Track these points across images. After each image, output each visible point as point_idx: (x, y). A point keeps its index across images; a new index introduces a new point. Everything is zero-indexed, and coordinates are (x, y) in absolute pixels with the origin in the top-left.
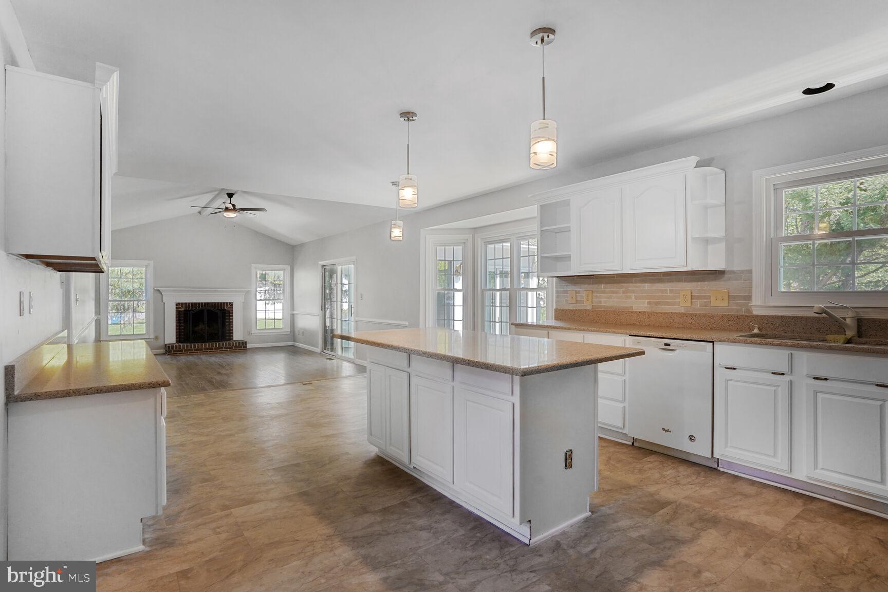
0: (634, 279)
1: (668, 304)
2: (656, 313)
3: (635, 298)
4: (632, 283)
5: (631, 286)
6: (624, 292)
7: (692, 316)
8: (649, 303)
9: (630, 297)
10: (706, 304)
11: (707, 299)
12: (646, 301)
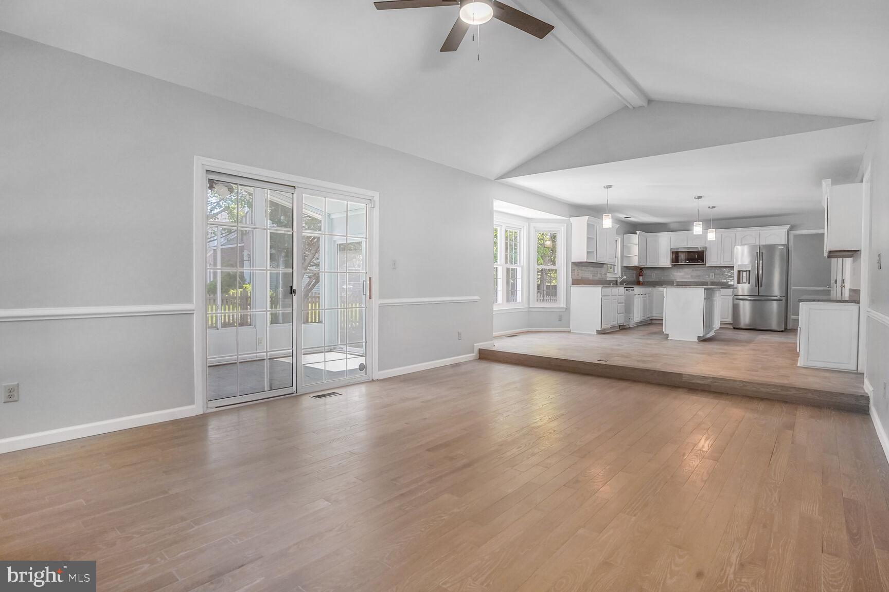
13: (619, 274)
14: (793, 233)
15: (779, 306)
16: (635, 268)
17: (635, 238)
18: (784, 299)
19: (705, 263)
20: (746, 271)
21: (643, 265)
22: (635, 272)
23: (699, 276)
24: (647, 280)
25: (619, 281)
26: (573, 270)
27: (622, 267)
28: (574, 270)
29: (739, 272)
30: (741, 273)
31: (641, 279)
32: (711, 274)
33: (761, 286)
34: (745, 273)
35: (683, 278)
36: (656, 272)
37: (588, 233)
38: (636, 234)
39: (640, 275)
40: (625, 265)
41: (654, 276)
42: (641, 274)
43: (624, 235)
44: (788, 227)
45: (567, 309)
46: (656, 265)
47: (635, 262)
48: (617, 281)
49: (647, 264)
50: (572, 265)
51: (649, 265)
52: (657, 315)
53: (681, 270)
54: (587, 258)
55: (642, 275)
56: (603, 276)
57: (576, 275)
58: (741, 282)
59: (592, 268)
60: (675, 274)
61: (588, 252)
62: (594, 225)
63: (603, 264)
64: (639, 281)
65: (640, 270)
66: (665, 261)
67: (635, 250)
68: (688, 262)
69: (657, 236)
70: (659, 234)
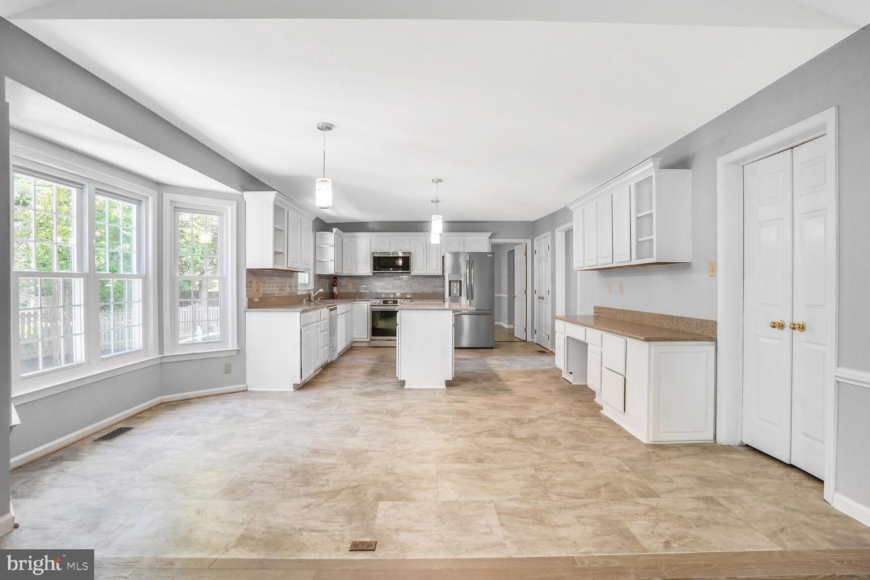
10: (290, 290)
13: (312, 287)
16: (328, 277)
17: (330, 238)
19: (410, 271)
20: (457, 281)
21: (339, 272)
22: (328, 281)
23: (402, 286)
24: (342, 291)
25: (313, 295)
26: (249, 283)
27: (315, 275)
28: (251, 282)
29: (450, 282)
30: (452, 283)
31: (335, 290)
32: (417, 284)
33: (472, 299)
34: (455, 284)
35: (383, 289)
36: (354, 281)
37: (275, 222)
38: (332, 232)
39: (334, 286)
40: (318, 273)
41: (350, 288)
42: (335, 284)
43: (316, 233)
44: (490, 234)
45: (240, 352)
46: (354, 273)
47: (331, 270)
48: (310, 295)
49: (344, 272)
50: (247, 274)
51: (346, 272)
52: (357, 336)
53: (381, 279)
54: (275, 263)
55: (336, 286)
56: (294, 290)
57: (254, 291)
58: (452, 294)
59: (278, 278)
60: (374, 283)
61: (276, 253)
62: (284, 209)
63: (294, 271)
64: (334, 293)
65: (334, 280)
66: (365, 268)
67: (330, 254)
68: (392, 269)
69: (356, 237)
70: (357, 234)
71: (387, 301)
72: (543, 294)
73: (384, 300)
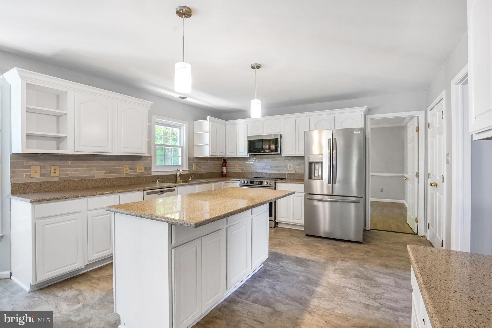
0: (95, 158)
1: (118, 173)
2: (112, 178)
3: (97, 170)
4: (94, 160)
5: (94, 163)
6: (88, 167)
7: (130, 178)
8: (106, 173)
9: (92, 170)
10: (135, 172)
11: (135, 169)
12: (104, 172)
13: (186, 168)
14: (369, 117)
15: (357, 210)
17: (206, 124)
18: (362, 200)
19: (279, 153)
20: (318, 163)
21: (222, 155)
22: (216, 162)
23: (278, 167)
24: (230, 171)
27: (191, 158)
29: (310, 164)
30: (313, 165)
31: (224, 169)
32: (289, 165)
33: (335, 183)
34: (317, 166)
38: (206, 119)
39: (223, 166)
40: (196, 155)
41: (237, 168)
43: (195, 121)
44: (363, 109)
46: (236, 155)
47: (206, 153)
49: (227, 155)
55: (225, 166)
58: (313, 177)
64: (223, 172)
65: (223, 161)
66: (242, 151)
67: (206, 139)
68: (263, 151)
69: (236, 124)
70: (237, 121)
71: (254, 181)
72: (437, 179)
73: (251, 180)
